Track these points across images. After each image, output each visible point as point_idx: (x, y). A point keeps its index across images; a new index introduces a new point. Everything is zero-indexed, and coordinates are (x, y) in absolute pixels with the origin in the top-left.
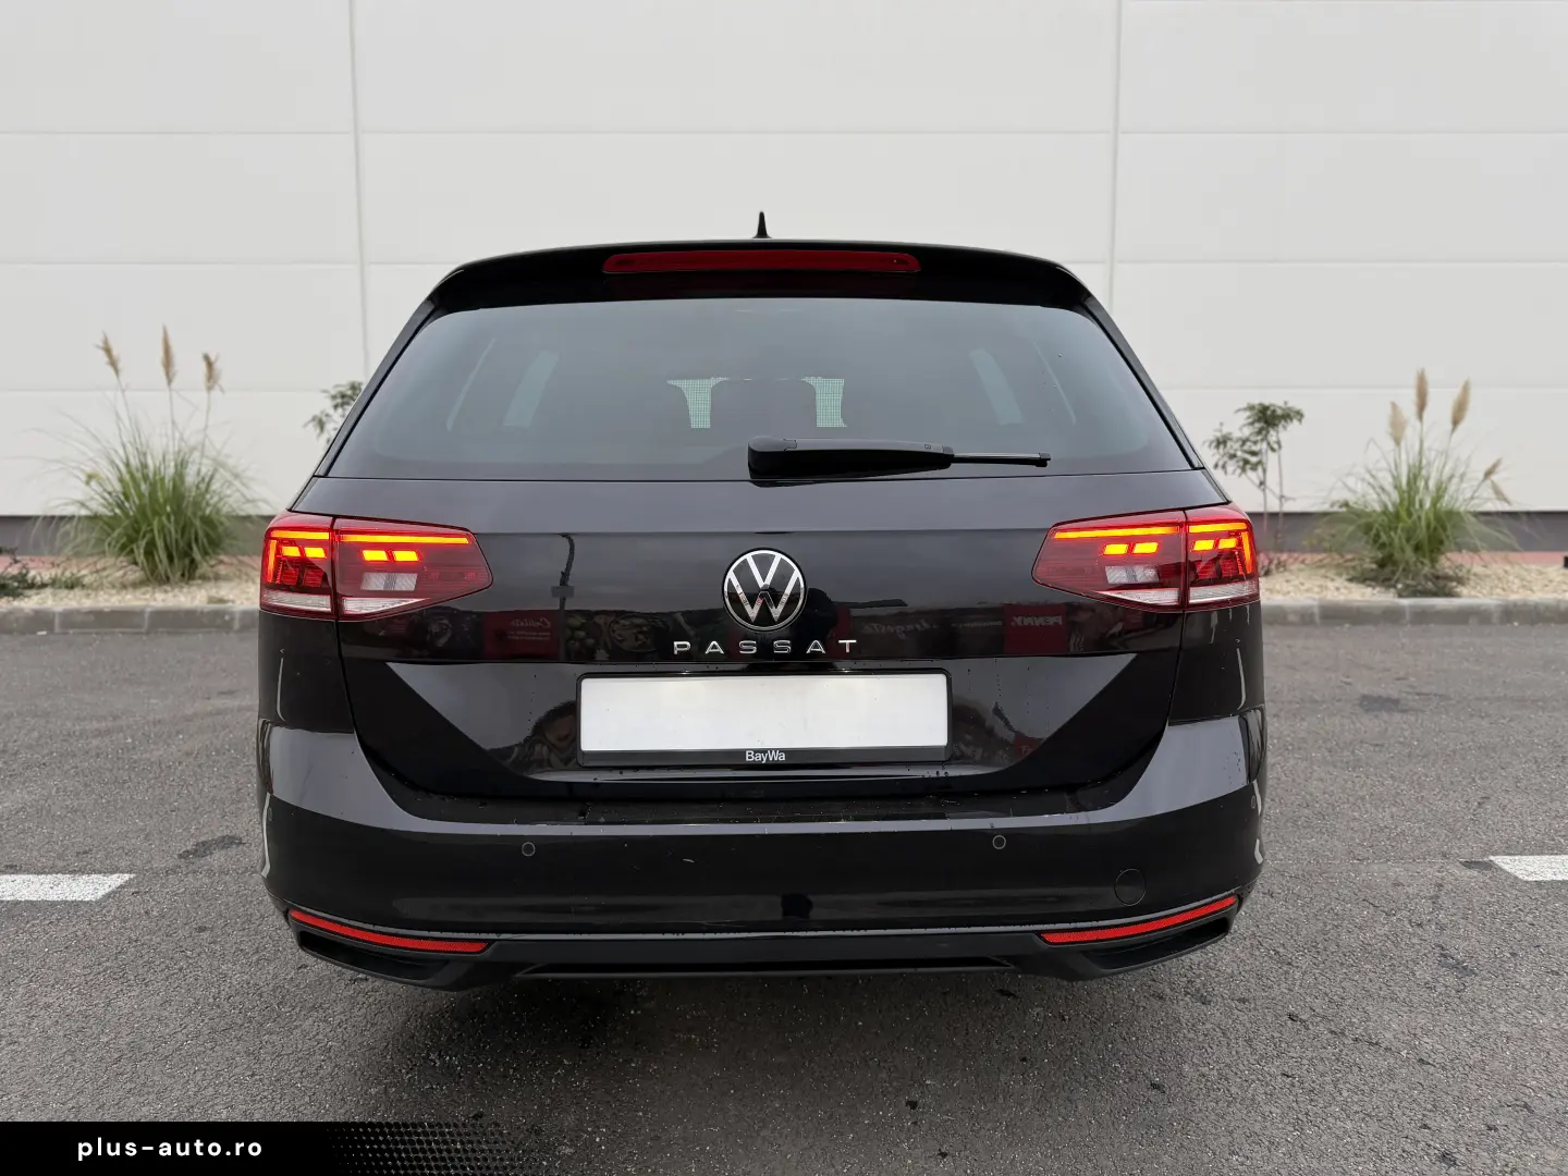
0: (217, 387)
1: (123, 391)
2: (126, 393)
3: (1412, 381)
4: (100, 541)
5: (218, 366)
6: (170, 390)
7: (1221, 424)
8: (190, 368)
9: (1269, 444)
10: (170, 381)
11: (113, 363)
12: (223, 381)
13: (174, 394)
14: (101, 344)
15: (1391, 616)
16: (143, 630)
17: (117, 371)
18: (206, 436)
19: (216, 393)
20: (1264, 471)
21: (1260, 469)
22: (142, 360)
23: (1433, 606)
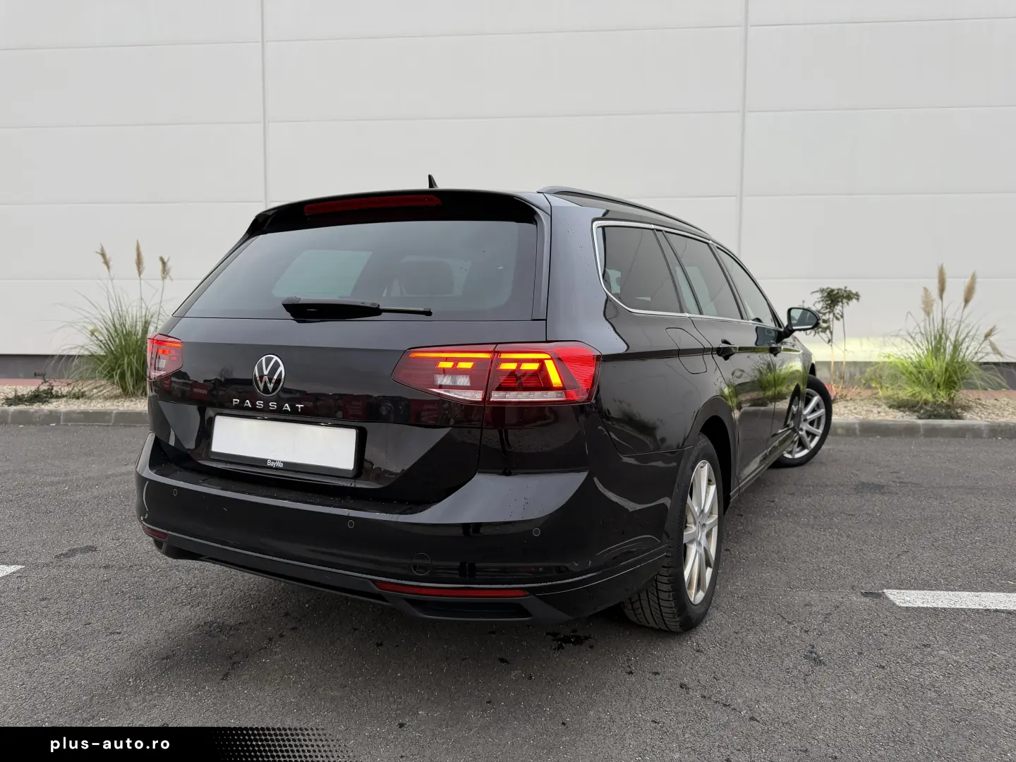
0: (168, 278)
1: (112, 280)
2: (114, 281)
3: (936, 274)
4: (94, 370)
5: (169, 264)
6: (141, 279)
7: (804, 302)
8: (151, 266)
9: (834, 314)
10: (140, 273)
11: (106, 263)
12: (172, 273)
13: (142, 281)
14: (99, 251)
15: (910, 431)
16: (111, 424)
17: (108, 267)
18: (161, 307)
19: (167, 281)
20: (831, 333)
21: (828, 332)
22: (124, 261)
23: (940, 425)
